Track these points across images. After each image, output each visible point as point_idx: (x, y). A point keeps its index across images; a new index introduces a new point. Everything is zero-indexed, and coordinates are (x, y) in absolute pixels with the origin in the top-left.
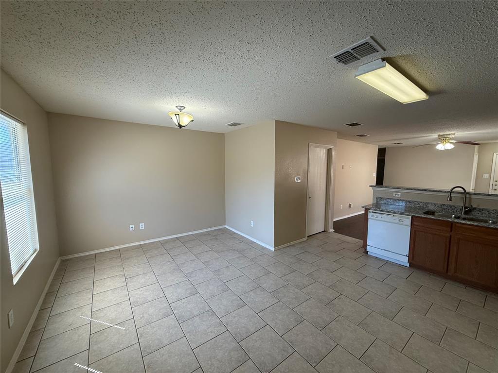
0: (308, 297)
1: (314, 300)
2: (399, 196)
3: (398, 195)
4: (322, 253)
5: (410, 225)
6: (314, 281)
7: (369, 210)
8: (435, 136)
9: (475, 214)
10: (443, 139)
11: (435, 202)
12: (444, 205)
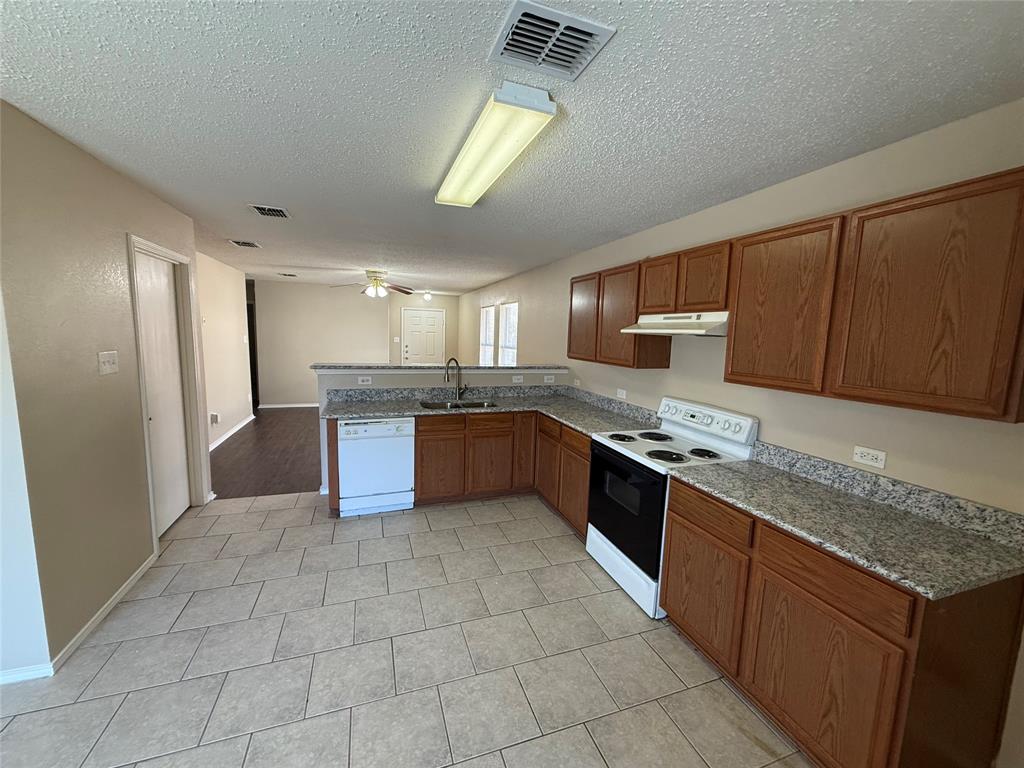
0: (344, 716)
1: (363, 709)
2: (370, 383)
3: (368, 381)
4: (247, 570)
5: (414, 433)
6: (307, 661)
7: (339, 422)
8: (360, 271)
9: (469, 397)
10: (373, 277)
11: (422, 386)
12: (434, 389)
